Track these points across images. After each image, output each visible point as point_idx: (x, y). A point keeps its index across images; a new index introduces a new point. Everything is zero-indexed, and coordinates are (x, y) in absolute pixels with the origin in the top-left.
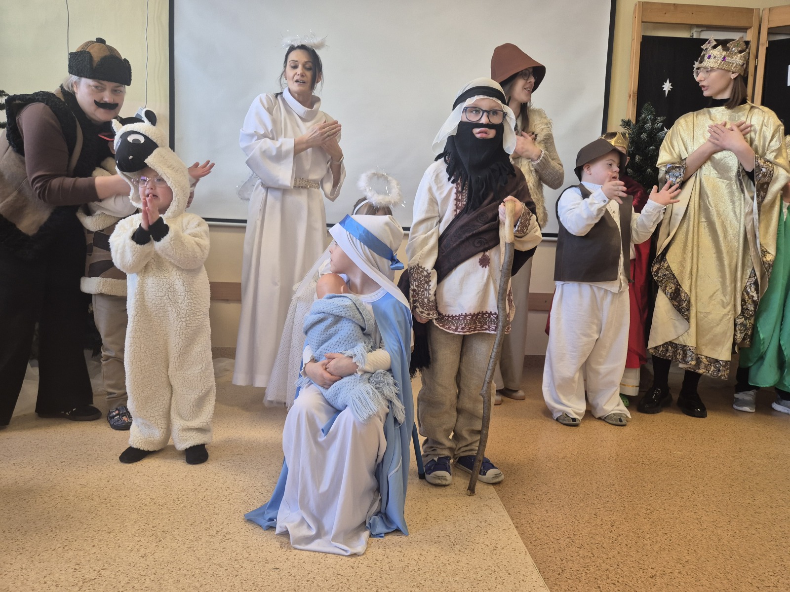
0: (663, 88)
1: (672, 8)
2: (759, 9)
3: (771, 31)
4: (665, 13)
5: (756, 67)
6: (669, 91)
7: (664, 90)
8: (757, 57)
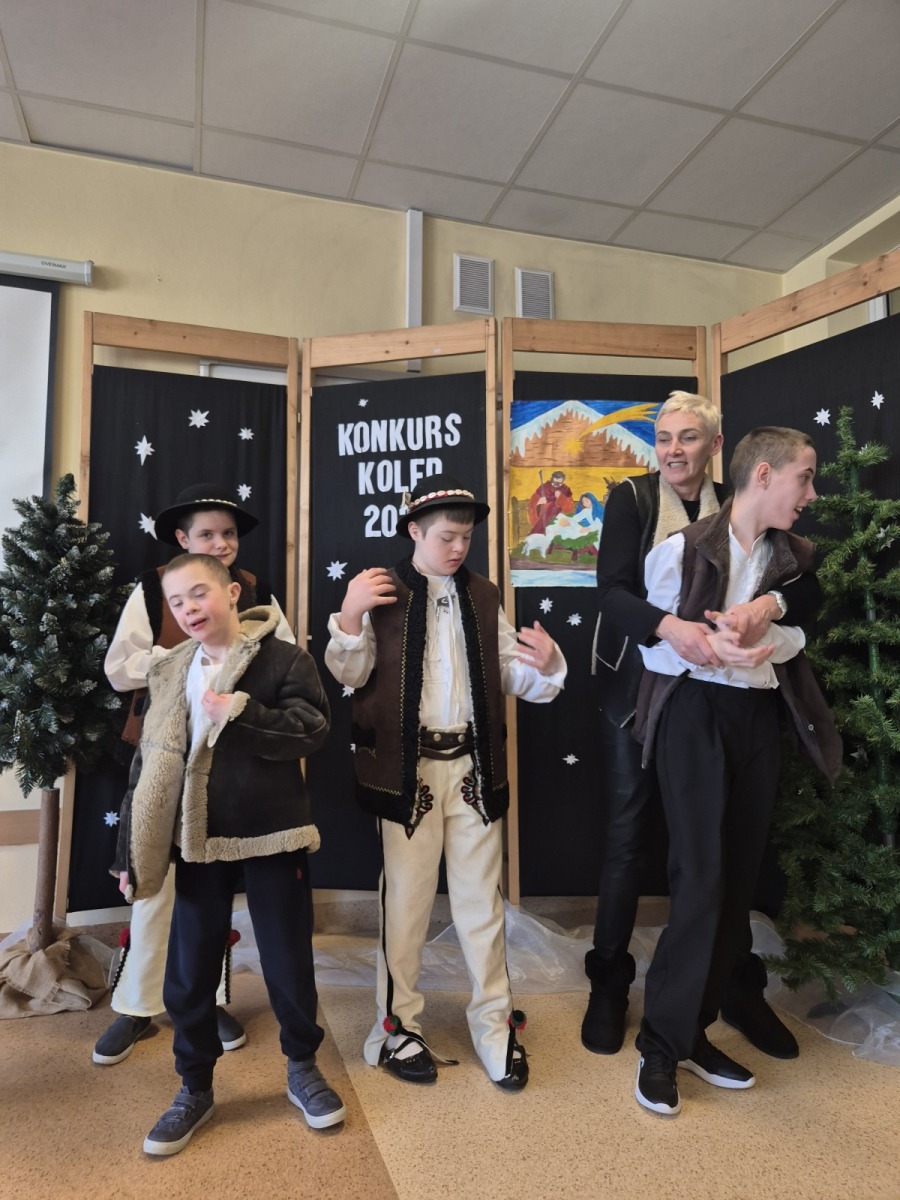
0: (137, 450)
1: (148, 326)
2: (297, 340)
3: (317, 373)
4: (136, 333)
5: (299, 426)
6: (148, 456)
7: (138, 453)
8: (299, 409)
